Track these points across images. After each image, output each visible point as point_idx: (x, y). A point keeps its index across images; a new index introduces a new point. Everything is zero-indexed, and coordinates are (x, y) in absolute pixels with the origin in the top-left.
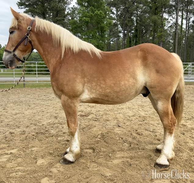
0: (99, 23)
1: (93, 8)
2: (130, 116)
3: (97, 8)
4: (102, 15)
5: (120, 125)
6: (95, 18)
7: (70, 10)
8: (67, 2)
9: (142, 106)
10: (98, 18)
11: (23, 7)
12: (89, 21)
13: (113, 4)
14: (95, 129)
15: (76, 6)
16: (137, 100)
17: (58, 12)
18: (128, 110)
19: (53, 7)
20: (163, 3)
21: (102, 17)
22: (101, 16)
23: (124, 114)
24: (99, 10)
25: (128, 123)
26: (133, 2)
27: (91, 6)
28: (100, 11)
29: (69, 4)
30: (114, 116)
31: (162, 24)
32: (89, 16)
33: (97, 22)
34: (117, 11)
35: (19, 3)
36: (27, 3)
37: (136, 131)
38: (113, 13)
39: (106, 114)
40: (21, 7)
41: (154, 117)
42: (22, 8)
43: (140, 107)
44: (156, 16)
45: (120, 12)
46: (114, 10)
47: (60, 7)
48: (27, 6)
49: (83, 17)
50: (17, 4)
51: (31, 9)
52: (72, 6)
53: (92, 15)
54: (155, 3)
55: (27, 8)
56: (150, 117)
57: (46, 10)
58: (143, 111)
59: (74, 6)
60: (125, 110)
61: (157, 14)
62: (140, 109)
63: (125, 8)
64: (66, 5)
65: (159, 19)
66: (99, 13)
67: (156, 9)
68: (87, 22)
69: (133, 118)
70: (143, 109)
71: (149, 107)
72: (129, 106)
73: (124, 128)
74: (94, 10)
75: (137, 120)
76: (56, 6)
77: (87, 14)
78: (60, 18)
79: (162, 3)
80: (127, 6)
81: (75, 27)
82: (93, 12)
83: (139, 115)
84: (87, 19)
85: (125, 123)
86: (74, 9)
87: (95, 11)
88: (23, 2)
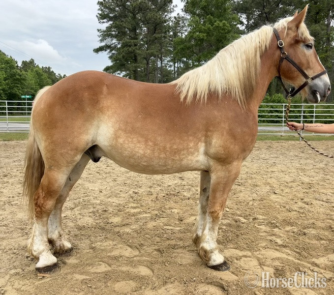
0: (221, 41)
1: (212, 17)
2: (288, 182)
3: (218, 17)
4: (225, 27)
5: (276, 192)
6: (215, 33)
7: (172, 21)
8: (169, 9)
9: (303, 170)
10: (220, 32)
11: (105, 20)
12: (205, 38)
13: (242, 9)
14: (242, 195)
15: (182, 14)
16: (292, 161)
17: (156, 25)
18: (282, 175)
19: (150, 19)
20: (331, 3)
21: (226, 31)
22: (224, 29)
23: (278, 179)
24: (221, 21)
25: (287, 190)
26: (277, 4)
27: (208, 15)
28: (224, 21)
29: (171, 12)
30: (264, 181)
31: (328, 39)
32: (205, 30)
33: (218, 40)
34: (248, 19)
35: (100, 15)
36: (111, 15)
37: (302, 199)
38: (242, 23)
39: (252, 178)
40: (102, 21)
41: (326, 184)
42: (104, 22)
43: (300, 171)
44: (317, 25)
45: (253, 21)
46: (243, 18)
47: (160, 18)
48: (110, 19)
49: (195, 32)
50: (97, 16)
51: (117, 22)
52: (176, 16)
53: (209, 29)
54: (316, 3)
55: (111, 22)
56: (318, 184)
57: (138, 24)
58: (305, 176)
59: (178, 14)
60: (277, 174)
61: (319, 22)
62: (301, 174)
63: (262, 14)
64: (166, 14)
65: (323, 30)
66: (221, 25)
67: (318, 13)
68: (202, 40)
69: (294, 185)
70: (304, 173)
71: (315, 172)
72: (283, 169)
73: (284, 196)
74: (213, 21)
75: (299, 187)
76: (155, 17)
77: (201, 27)
78: (159, 35)
79: (328, 4)
80: (266, 10)
81: (183, 49)
82: (212, 24)
83: (300, 180)
84: (201, 35)
85: (282, 190)
86: (178, 19)
87: (215, 22)
88: (106, 13)
